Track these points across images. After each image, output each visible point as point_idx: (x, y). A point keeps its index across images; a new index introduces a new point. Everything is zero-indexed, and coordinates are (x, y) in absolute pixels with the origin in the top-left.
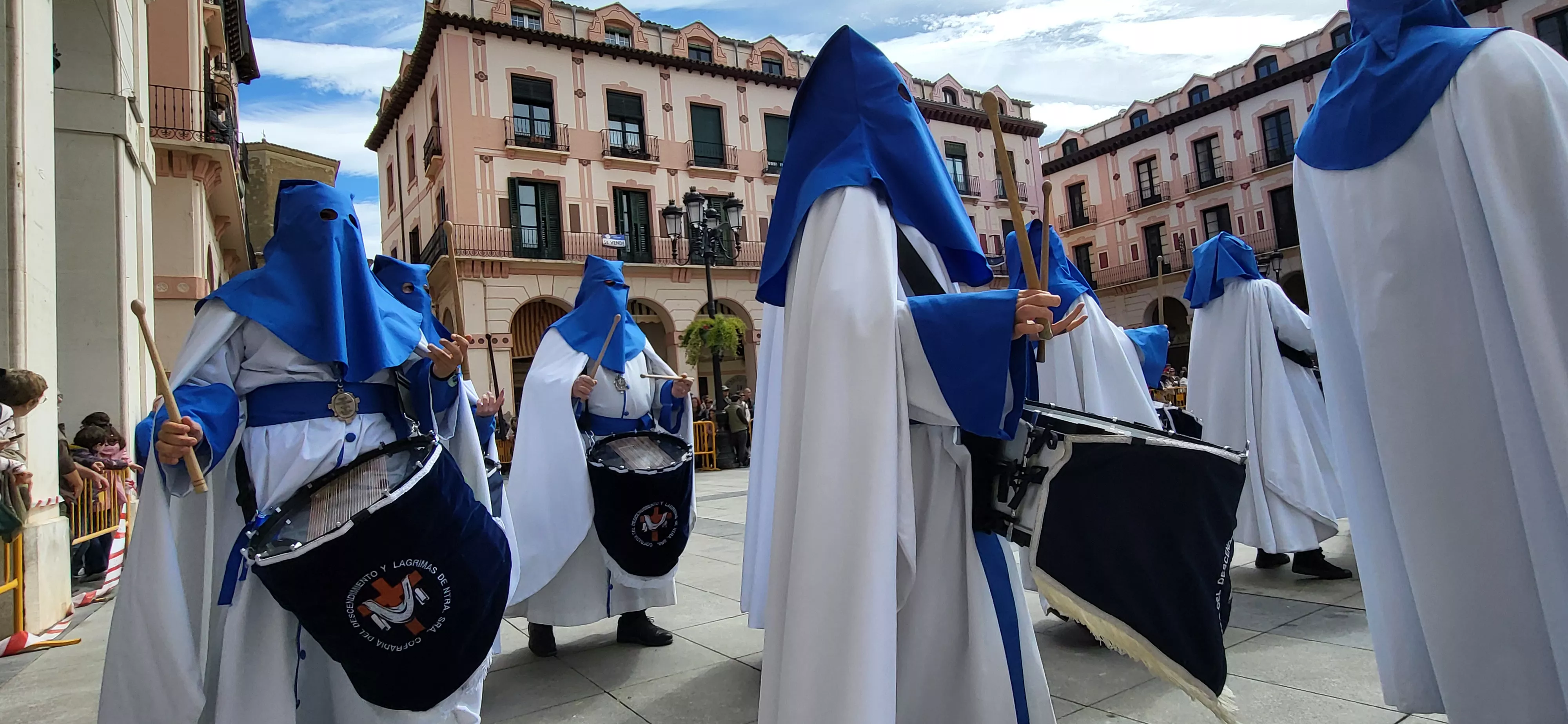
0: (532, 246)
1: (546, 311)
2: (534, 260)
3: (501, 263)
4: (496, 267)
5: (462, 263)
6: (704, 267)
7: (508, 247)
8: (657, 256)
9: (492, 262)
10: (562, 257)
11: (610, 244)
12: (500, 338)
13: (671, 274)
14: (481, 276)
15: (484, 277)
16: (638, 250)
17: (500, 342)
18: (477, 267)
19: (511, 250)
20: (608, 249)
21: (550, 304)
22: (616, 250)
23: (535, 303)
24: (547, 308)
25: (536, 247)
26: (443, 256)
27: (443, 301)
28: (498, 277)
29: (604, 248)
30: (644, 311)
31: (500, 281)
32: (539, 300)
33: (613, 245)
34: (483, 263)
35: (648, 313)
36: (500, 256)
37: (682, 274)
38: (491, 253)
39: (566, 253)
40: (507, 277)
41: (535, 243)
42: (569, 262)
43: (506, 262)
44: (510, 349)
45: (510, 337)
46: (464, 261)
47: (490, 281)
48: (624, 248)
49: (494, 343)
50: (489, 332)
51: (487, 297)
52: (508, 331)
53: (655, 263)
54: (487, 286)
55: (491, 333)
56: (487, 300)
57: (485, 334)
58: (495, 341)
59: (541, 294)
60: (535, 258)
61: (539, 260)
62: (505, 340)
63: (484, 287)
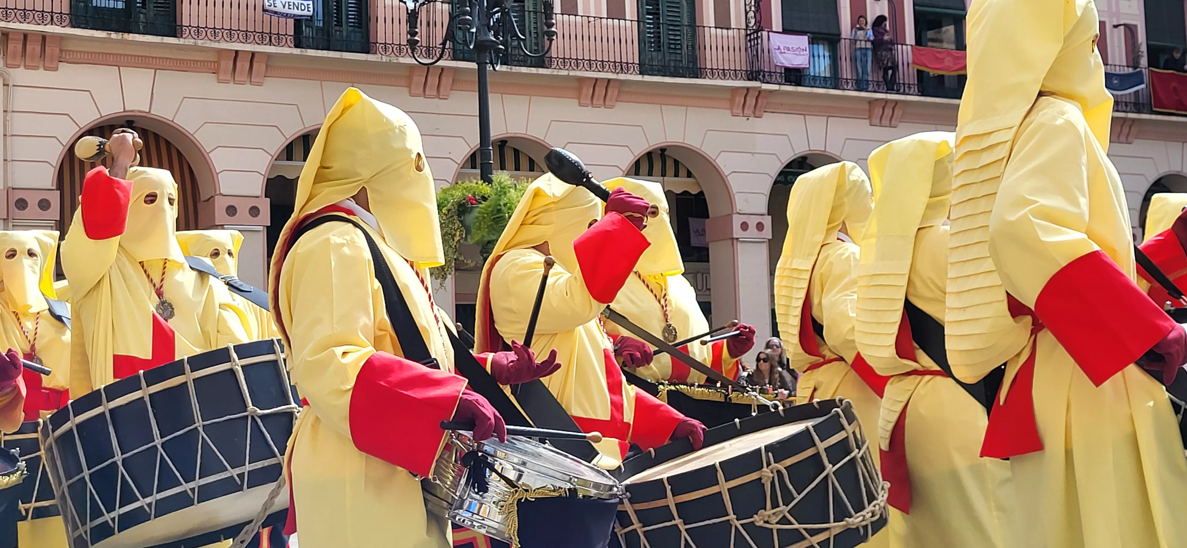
0: (111, 5)
2: (114, 35)
3: (44, 38)
4: (34, 47)
7: (62, 4)
8: (381, 39)
9: (26, 36)
10: (174, 30)
12: (33, 200)
15: (7, 66)
16: (339, 23)
17: (33, 208)
19: (66, 10)
20: (275, 18)
21: (145, 132)
22: (291, 22)
25: (121, 6)
28: (36, 68)
29: (267, 17)
31: (40, 76)
33: (286, 10)
34: (6, 34)
36: (43, 22)
37: (433, 80)
38: (25, 15)
39: (185, 22)
40: (56, 69)
42: (190, 42)
43: (53, 35)
44: (53, 223)
45: (55, 198)
47: (21, 75)
48: (310, 19)
49: (19, 209)
50: (10, 185)
51: (10, 109)
52: (52, 186)
53: (375, 53)
54: (11, 85)
55: (14, 187)
56: (9, 114)
57: (2, 188)
58: (22, 204)
59: (127, 109)
60: (117, 31)
61: (126, 35)
62: (44, 204)
63: (5, 87)
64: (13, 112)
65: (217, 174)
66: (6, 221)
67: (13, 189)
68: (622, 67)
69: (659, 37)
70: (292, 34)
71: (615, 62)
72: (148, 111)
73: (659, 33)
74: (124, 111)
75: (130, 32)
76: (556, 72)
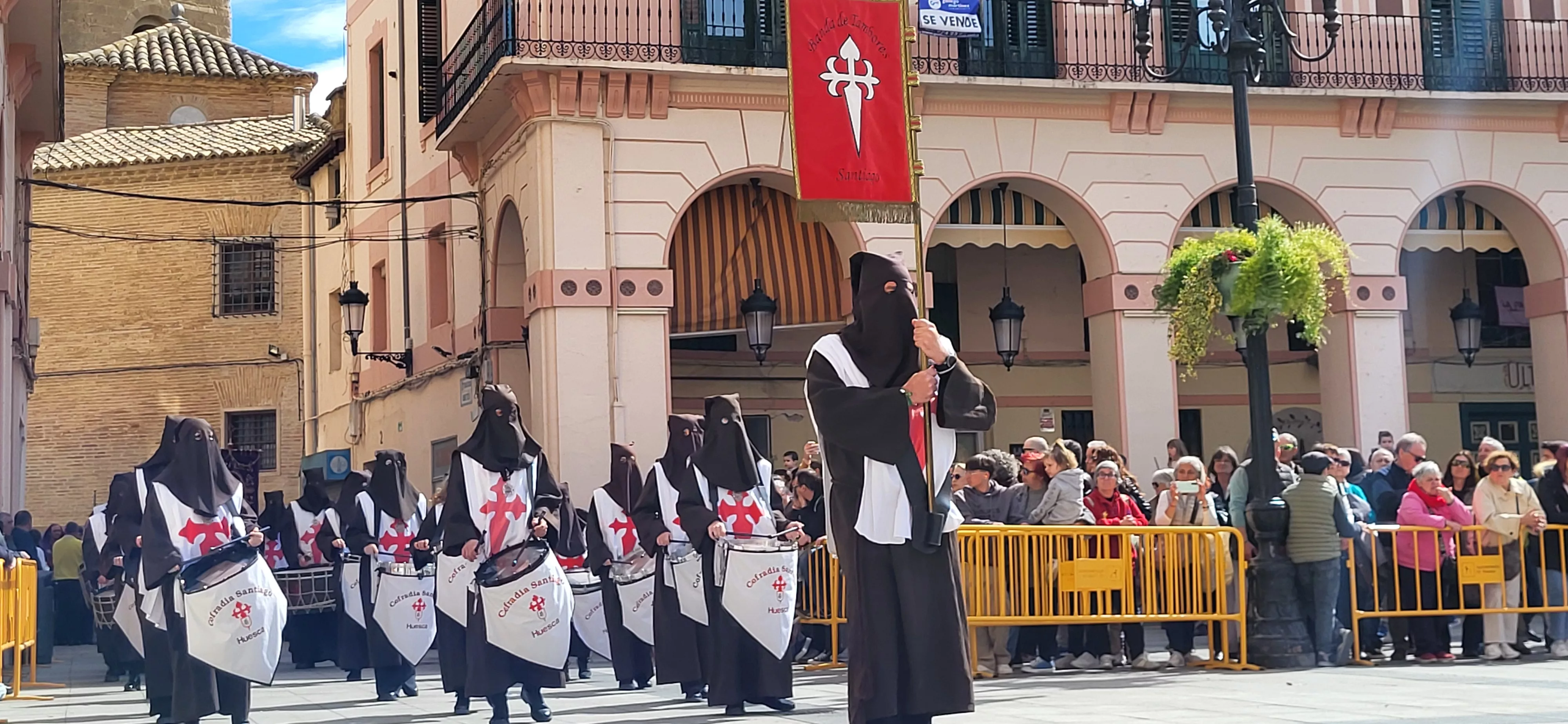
0: (729, 33)
1: (763, 210)
2: (734, 71)
3: (650, 77)
4: (638, 90)
5: (552, 80)
6: (1229, 89)
7: (671, 35)
8: (1071, 59)
9: (629, 76)
11: (939, 25)
12: (641, 283)
13: (1110, 108)
14: (600, 113)
15: (607, 115)
16: (1015, 41)
17: (641, 292)
18: (591, 88)
19: (676, 42)
20: (934, 39)
21: (772, 192)
22: (954, 42)
23: (732, 188)
24: (766, 199)
25: (740, 33)
26: (506, 60)
27: (497, 180)
28: (643, 116)
29: (924, 37)
30: (1029, 212)
31: (646, 127)
32: (747, 182)
33: (948, 27)
34: (605, 76)
35: (1039, 221)
36: (649, 58)
37: (1141, 109)
38: (628, 50)
40: (665, 117)
41: (740, 22)
43: (662, 73)
44: (665, 311)
45: (667, 279)
46: (558, 71)
47: (623, 126)
48: (978, 38)
49: (625, 294)
50: (614, 265)
51: (611, 169)
52: (664, 263)
53: (1064, 78)
54: (612, 139)
55: (619, 266)
56: (611, 176)
57: (604, 268)
58: (628, 288)
59: (751, 163)
60: (737, 65)
61: (749, 70)
62: (655, 287)
63: (606, 142)
64: (615, 172)
65: (865, 243)
66: (610, 310)
67: (618, 269)
68: (1401, 80)
69: (1452, 38)
70: (957, 57)
71: (1390, 75)
72: (777, 165)
73: (1451, 32)
74: (748, 167)
75: (753, 66)
76: (1308, 92)
